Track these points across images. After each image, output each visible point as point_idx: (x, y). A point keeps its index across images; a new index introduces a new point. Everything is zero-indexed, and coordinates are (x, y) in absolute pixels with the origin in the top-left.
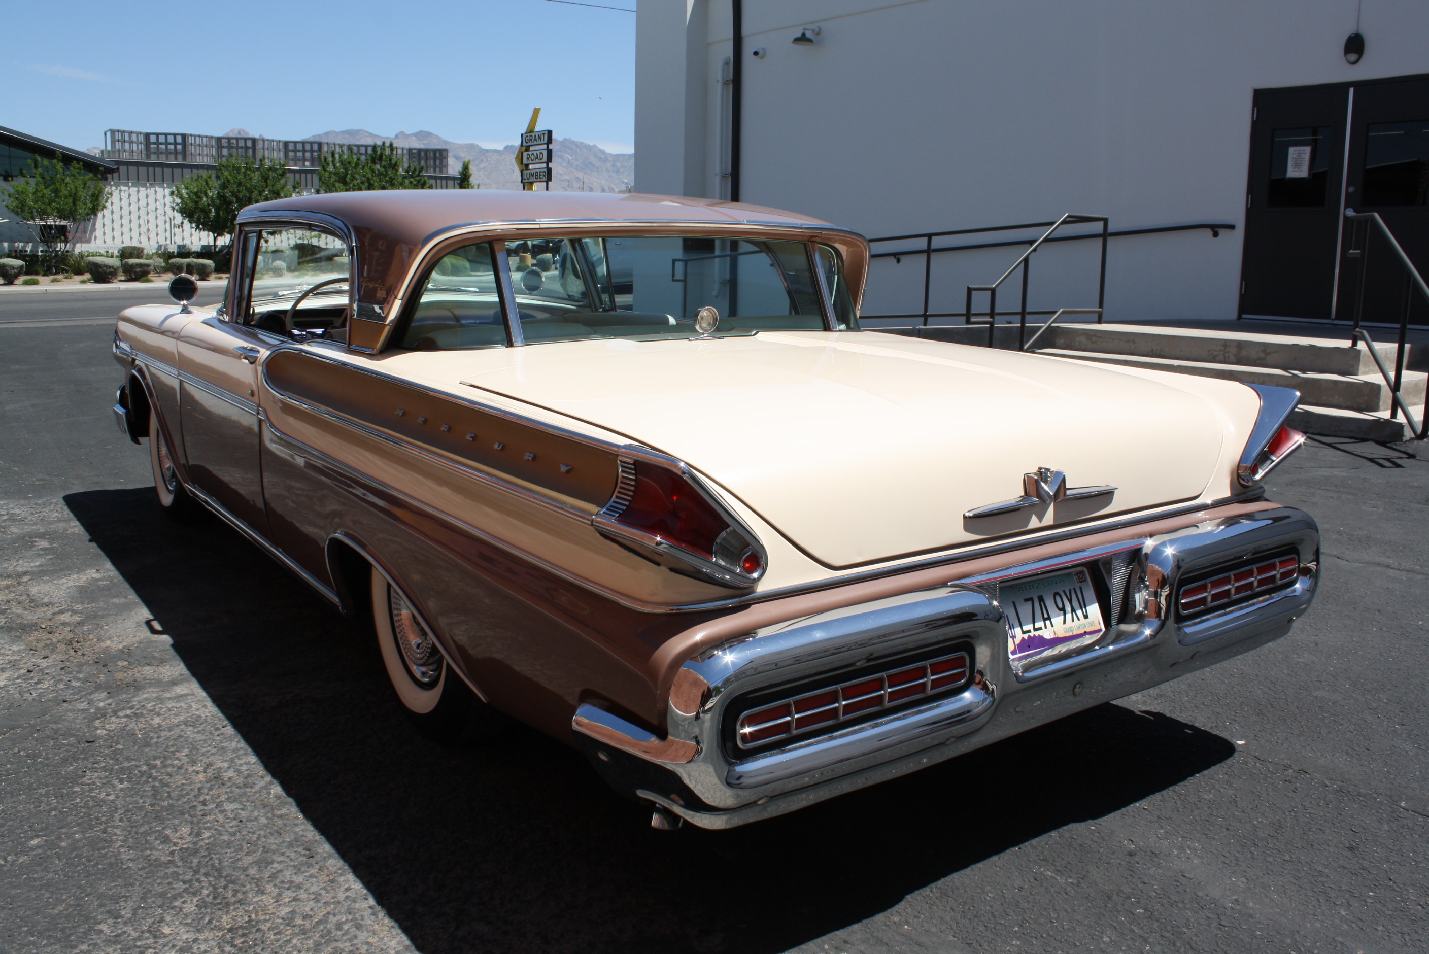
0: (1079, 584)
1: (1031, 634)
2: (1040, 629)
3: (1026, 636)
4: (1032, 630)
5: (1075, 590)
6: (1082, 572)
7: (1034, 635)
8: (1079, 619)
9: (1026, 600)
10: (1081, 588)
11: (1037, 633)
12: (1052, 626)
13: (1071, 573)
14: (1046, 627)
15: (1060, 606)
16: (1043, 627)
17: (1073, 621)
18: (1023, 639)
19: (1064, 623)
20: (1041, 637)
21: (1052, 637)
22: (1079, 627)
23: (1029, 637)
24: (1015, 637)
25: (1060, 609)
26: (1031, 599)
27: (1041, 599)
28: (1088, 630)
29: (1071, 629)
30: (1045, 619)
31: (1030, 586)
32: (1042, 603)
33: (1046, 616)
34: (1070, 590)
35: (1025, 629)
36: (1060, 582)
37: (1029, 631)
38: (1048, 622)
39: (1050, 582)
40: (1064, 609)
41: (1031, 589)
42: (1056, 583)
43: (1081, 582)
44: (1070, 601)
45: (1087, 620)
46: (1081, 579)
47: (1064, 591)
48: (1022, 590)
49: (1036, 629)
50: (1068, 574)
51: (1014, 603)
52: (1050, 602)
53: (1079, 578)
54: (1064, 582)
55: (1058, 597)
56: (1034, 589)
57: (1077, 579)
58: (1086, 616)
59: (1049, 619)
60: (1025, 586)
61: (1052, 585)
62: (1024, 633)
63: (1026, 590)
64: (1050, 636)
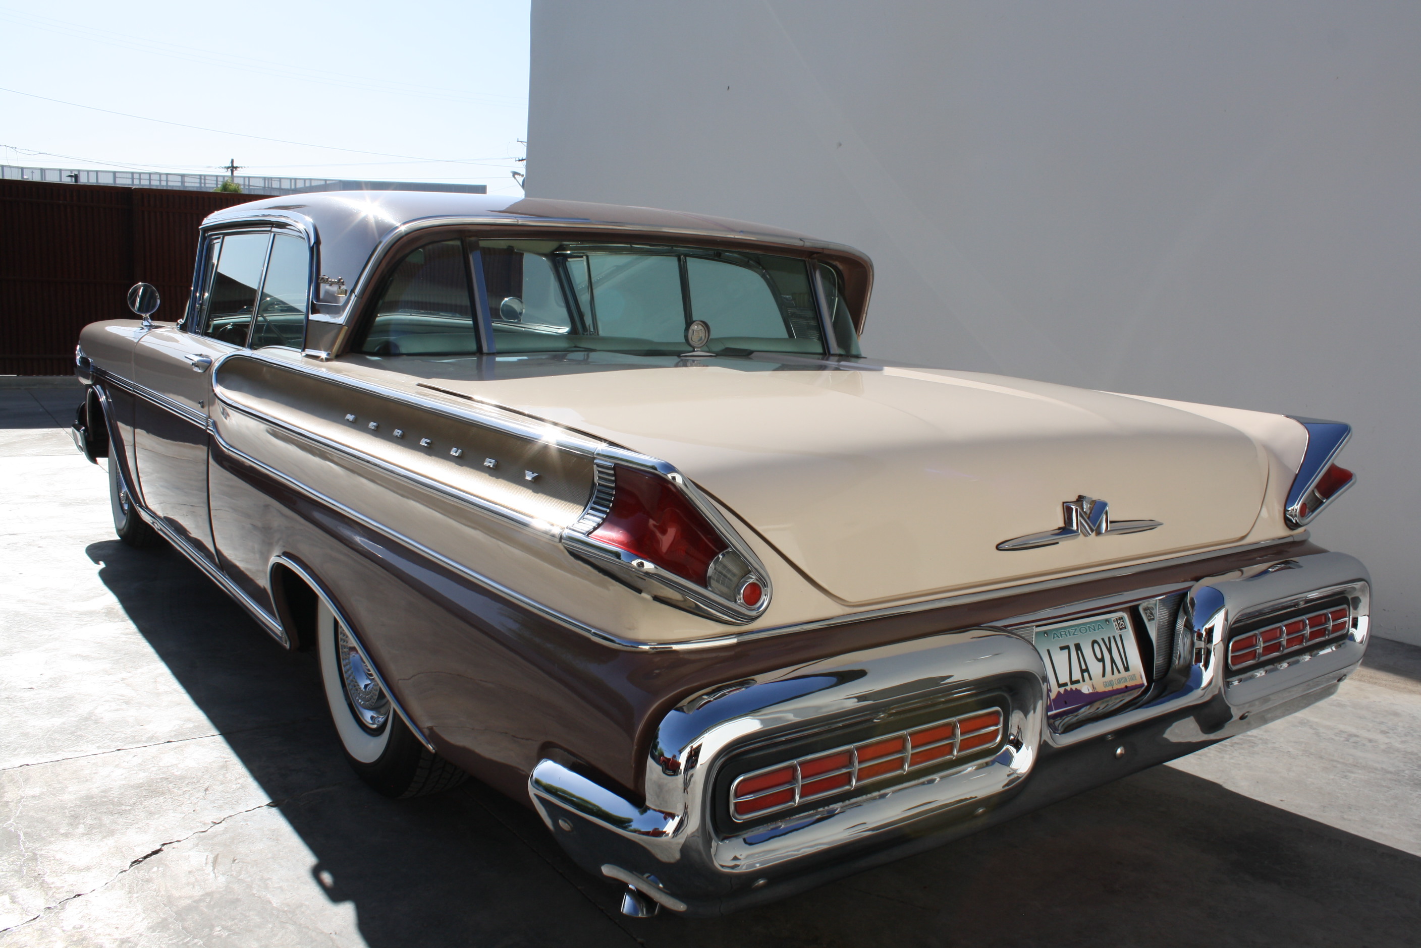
0: (1119, 631)
1: (1068, 688)
2: (1078, 682)
3: (1062, 690)
4: (1069, 684)
5: (1114, 637)
6: (1121, 618)
7: (1071, 689)
8: (1119, 672)
9: (1062, 648)
10: (1121, 636)
11: (1074, 687)
12: (1091, 679)
13: (1110, 619)
14: (1084, 680)
15: (1099, 656)
16: (1081, 681)
17: (1113, 673)
18: (1059, 692)
19: (1104, 674)
20: (1078, 692)
21: (1091, 691)
22: (1119, 681)
23: (1066, 690)
24: (1050, 691)
25: (1099, 660)
26: (1067, 647)
27: (1078, 647)
28: (1129, 684)
29: (1111, 683)
30: (1082, 671)
31: (1066, 632)
32: (1079, 652)
33: (1084, 667)
34: (1109, 638)
35: (1061, 682)
36: (1098, 629)
37: (1066, 684)
38: (1086, 674)
39: (1088, 628)
40: (1102, 660)
41: (1067, 636)
42: (1095, 630)
43: (1121, 629)
44: (1110, 651)
45: (1128, 673)
46: (1121, 626)
47: (1103, 640)
48: (1058, 636)
49: (1073, 682)
50: (1107, 620)
51: (1048, 651)
52: (1087, 651)
53: (1119, 624)
54: (1103, 628)
55: (1096, 646)
56: (1070, 635)
57: (1116, 626)
58: (1127, 669)
59: (1087, 670)
60: (1060, 633)
61: (1090, 631)
62: (1060, 686)
63: (1062, 637)
64: (1089, 690)
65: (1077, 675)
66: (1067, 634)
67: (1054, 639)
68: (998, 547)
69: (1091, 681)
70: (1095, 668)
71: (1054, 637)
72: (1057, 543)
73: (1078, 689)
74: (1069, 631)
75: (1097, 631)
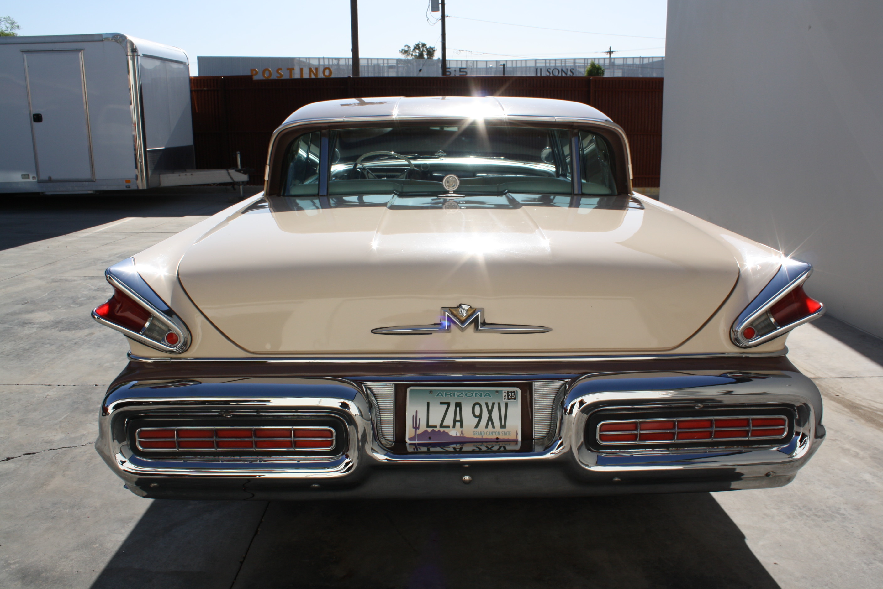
0: (507, 401)
1: (436, 430)
2: (448, 427)
3: (430, 430)
4: (438, 427)
5: (499, 404)
6: (513, 392)
7: (439, 431)
8: (493, 427)
9: (441, 403)
10: (507, 404)
11: (442, 430)
12: (462, 426)
13: (501, 390)
14: (454, 426)
15: (478, 414)
16: (451, 426)
17: (487, 426)
18: (426, 431)
19: (477, 426)
20: (445, 433)
21: (458, 435)
22: (491, 433)
23: (433, 430)
24: (418, 428)
25: (476, 416)
26: (448, 404)
27: (458, 405)
28: (501, 437)
29: (481, 433)
30: (455, 421)
31: (451, 393)
32: (458, 408)
33: (458, 418)
34: (493, 404)
35: (430, 424)
36: (485, 395)
37: (436, 427)
38: (458, 424)
39: (474, 394)
40: (480, 417)
41: (451, 396)
42: (481, 396)
43: (509, 399)
44: (490, 412)
45: (503, 430)
46: (511, 397)
47: (487, 404)
48: (442, 395)
49: (442, 427)
50: (497, 391)
51: (428, 404)
52: (467, 408)
53: (508, 396)
54: (490, 396)
55: (478, 406)
56: (454, 396)
57: (505, 396)
58: (503, 426)
59: (461, 421)
60: (446, 393)
61: (476, 396)
62: (428, 426)
63: (445, 396)
64: (456, 434)
65: (449, 423)
67: (437, 396)
68: (373, 331)
69: (461, 429)
70: (470, 420)
71: (438, 395)
72: (431, 334)
73: (446, 431)
74: (454, 393)
75: (483, 397)
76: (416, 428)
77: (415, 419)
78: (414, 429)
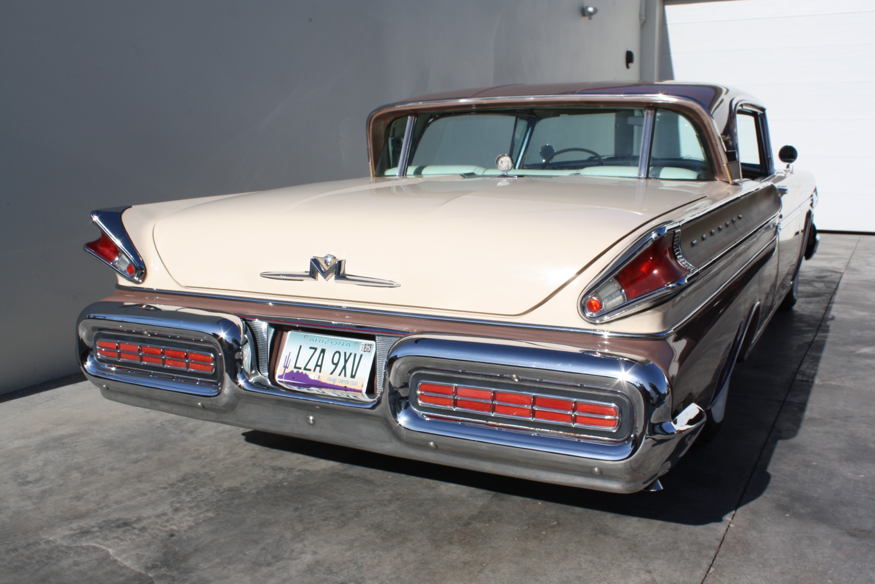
0: (362, 353)
1: (300, 371)
2: (310, 370)
3: (295, 370)
4: (303, 368)
5: (355, 355)
7: (302, 373)
8: (345, 376)
9: (311, 348)
10: (361, 356)
11: (305, 372)
12: (320, 371)
15: (335, 361)
16: (313, 370)
17: (340, 375)
18: (292, 372)
19: (332, 373)
20: (306, 376)
21: (316, 379)
22: (342, 381)
23: (298, 372)
24: (287, 368)
25: (333, 363)
26: (316, 349)
27: (323, 351)
28: (349, 386)
29: (334, 379)
30: (317, 365)
31: (320, 340)
32: (322, 354)
33: (319, 363)
34: (351, 354)
35: (297, 366)
36: (347, 345)
37: (300, 368)
38: (318, 368)
39: (338, 343)
40: (336, 365)
41: (320, 342)
42: (343, 345)
43: (364, 351)
44: (346, 361)
45: (352, 379)
46: (367, 349)
47: (345, 353)
48: (313, 340)
49: (305, 369)
50: (357, 343)
51: (301, 347)
52: (328, 356)
53: (365, 348)
54: (350, 346)
55: (337, 355)
56: (322, 342)
57: (362, 348)
58: (353, 376)
59: (321, 366)
60: (316, 339)
61: (339, 345)
62: (295, 367)
63: (316, 341)
64: (314, 378)
65: (311, 366)
66: (321, 341)
67: (309, 341)
69: (319, 373)
70: (328, 366)
71: (310, 340)
73: (307, 374)
74: (323, 340)
75: (344, 346)
76: (286, 367)
77: (288, 359)
78: (284, 368)
